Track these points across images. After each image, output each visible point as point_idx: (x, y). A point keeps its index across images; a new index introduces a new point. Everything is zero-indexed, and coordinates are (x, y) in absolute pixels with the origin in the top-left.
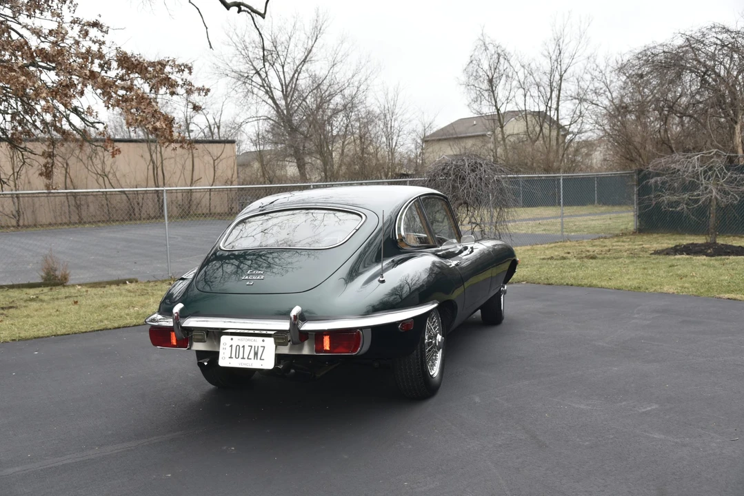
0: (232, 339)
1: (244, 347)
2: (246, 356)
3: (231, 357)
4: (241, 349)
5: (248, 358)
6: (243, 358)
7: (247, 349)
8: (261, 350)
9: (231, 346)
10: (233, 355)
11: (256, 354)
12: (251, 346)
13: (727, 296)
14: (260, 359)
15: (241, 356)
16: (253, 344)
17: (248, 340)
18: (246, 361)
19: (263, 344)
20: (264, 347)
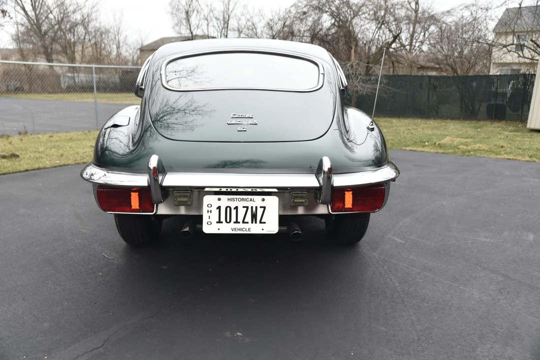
0: (219, 199)
1: (236, 208)
2: (240, 219)
3: (219, 222)
4: (234, 212)
5: (243, 222)
6: (237, 222)
7: (242, 212)
8: (260, 211)
9: (219, 208)
10: (223, 219)
11: (254, 216)
12: (247, 208)
13: (408, 148)
14: (261, 222)
15: (234, 219)
16: (249, 204)
17: (243, 200)
18: (241, 225)
19: (263, 204)
20: (264, 208)
